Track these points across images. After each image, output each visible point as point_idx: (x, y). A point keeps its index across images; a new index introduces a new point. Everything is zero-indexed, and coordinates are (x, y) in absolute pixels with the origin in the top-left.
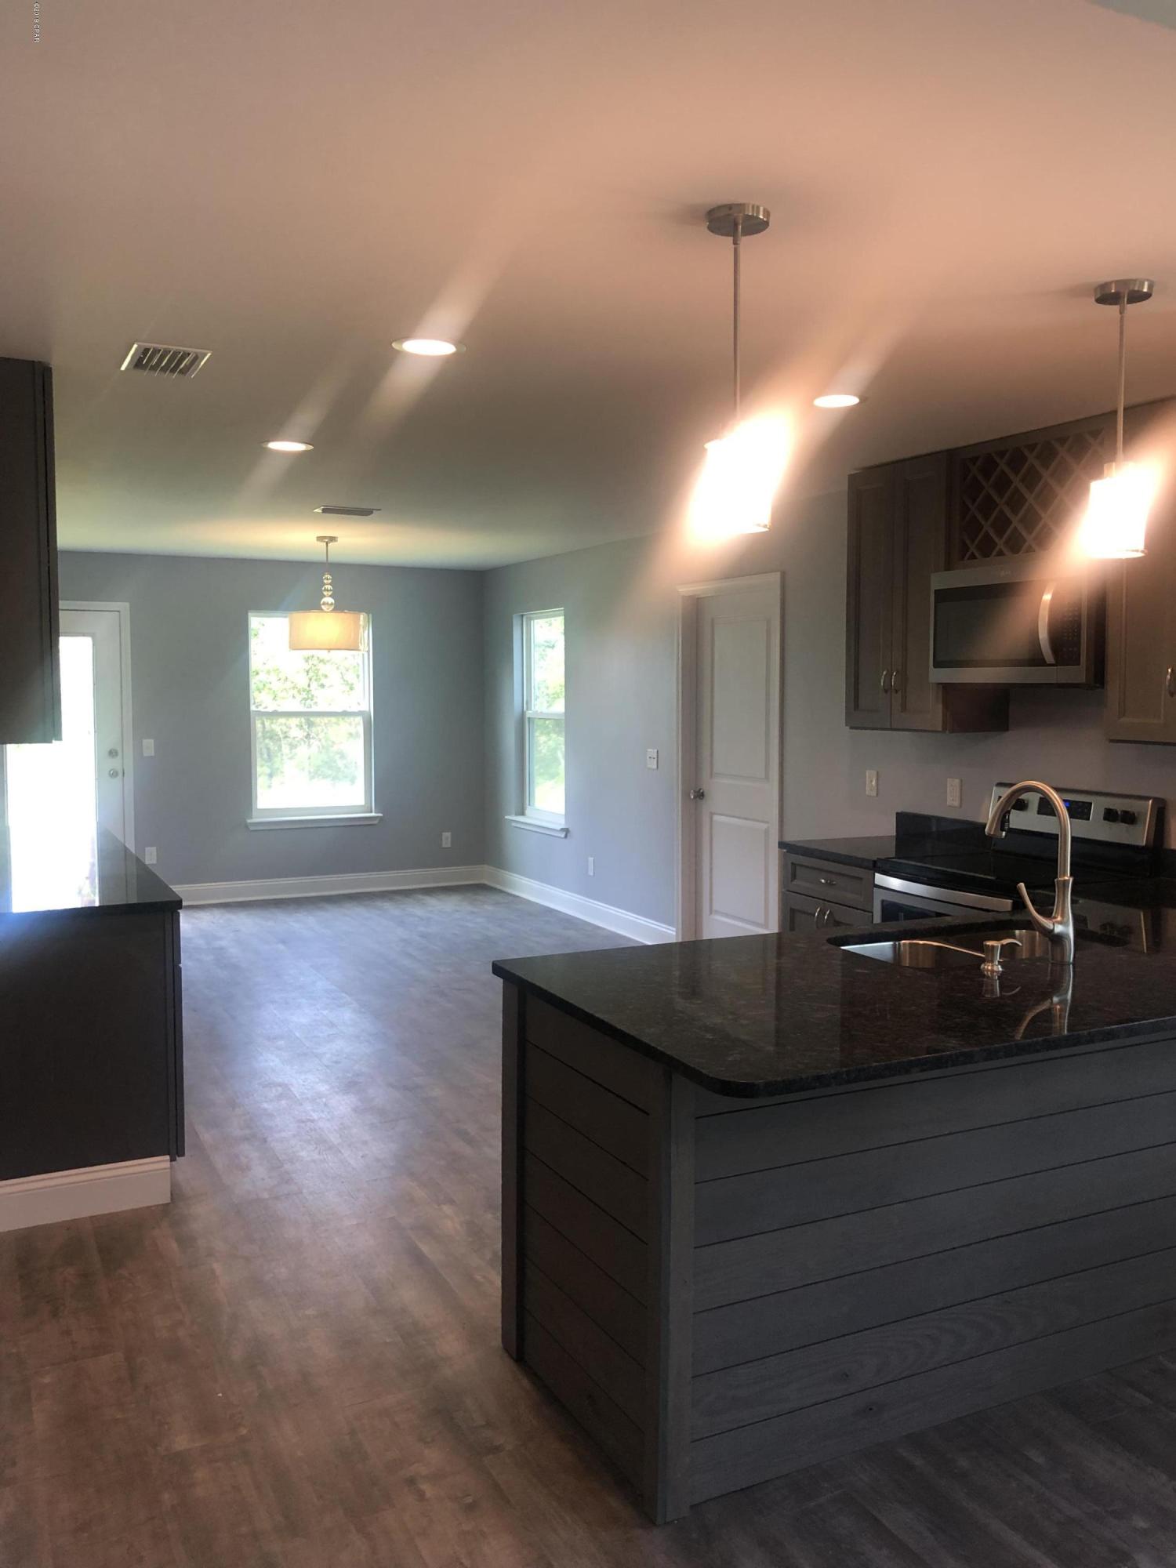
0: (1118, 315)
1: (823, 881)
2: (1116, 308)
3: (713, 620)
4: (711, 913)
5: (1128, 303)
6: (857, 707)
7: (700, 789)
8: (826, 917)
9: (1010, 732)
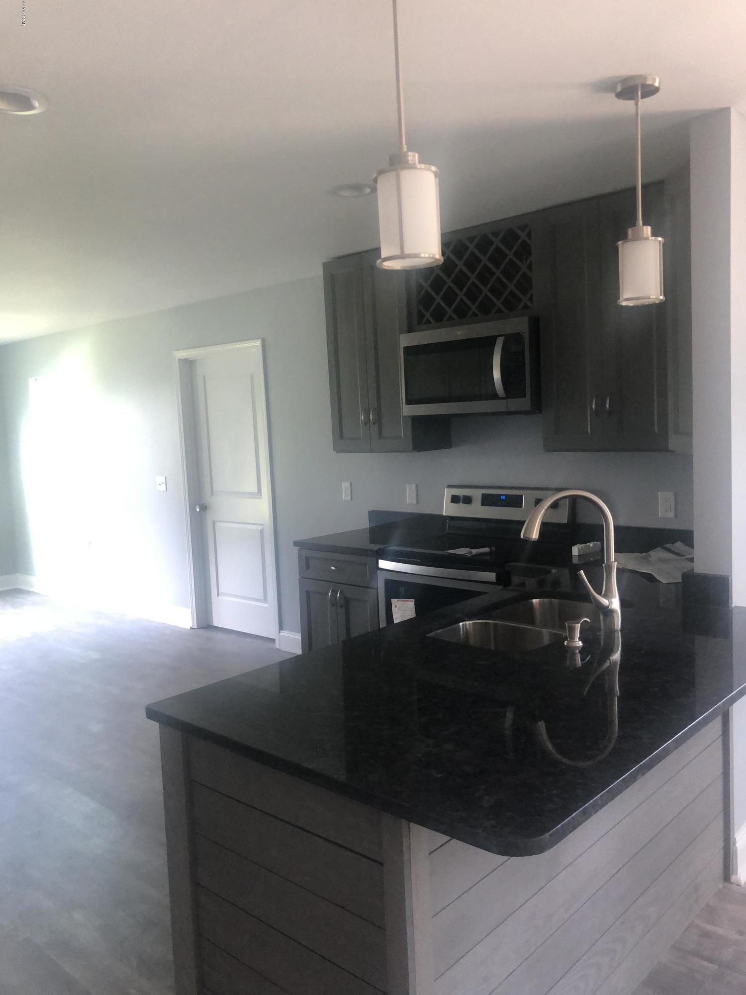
0: (634, 107)
1: (333, 568)
2: (632, 102)
3: (204, 377)
4: (218, 595)
5: (643, 97)
6: (341, 436)
7: (203, 504)
8: (338, 595)
9: (452, 449)
